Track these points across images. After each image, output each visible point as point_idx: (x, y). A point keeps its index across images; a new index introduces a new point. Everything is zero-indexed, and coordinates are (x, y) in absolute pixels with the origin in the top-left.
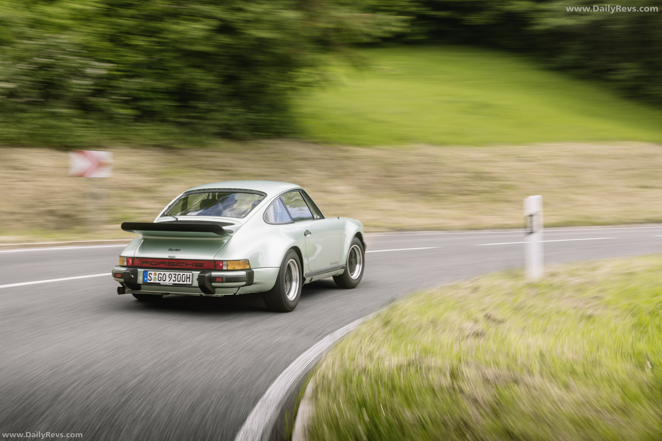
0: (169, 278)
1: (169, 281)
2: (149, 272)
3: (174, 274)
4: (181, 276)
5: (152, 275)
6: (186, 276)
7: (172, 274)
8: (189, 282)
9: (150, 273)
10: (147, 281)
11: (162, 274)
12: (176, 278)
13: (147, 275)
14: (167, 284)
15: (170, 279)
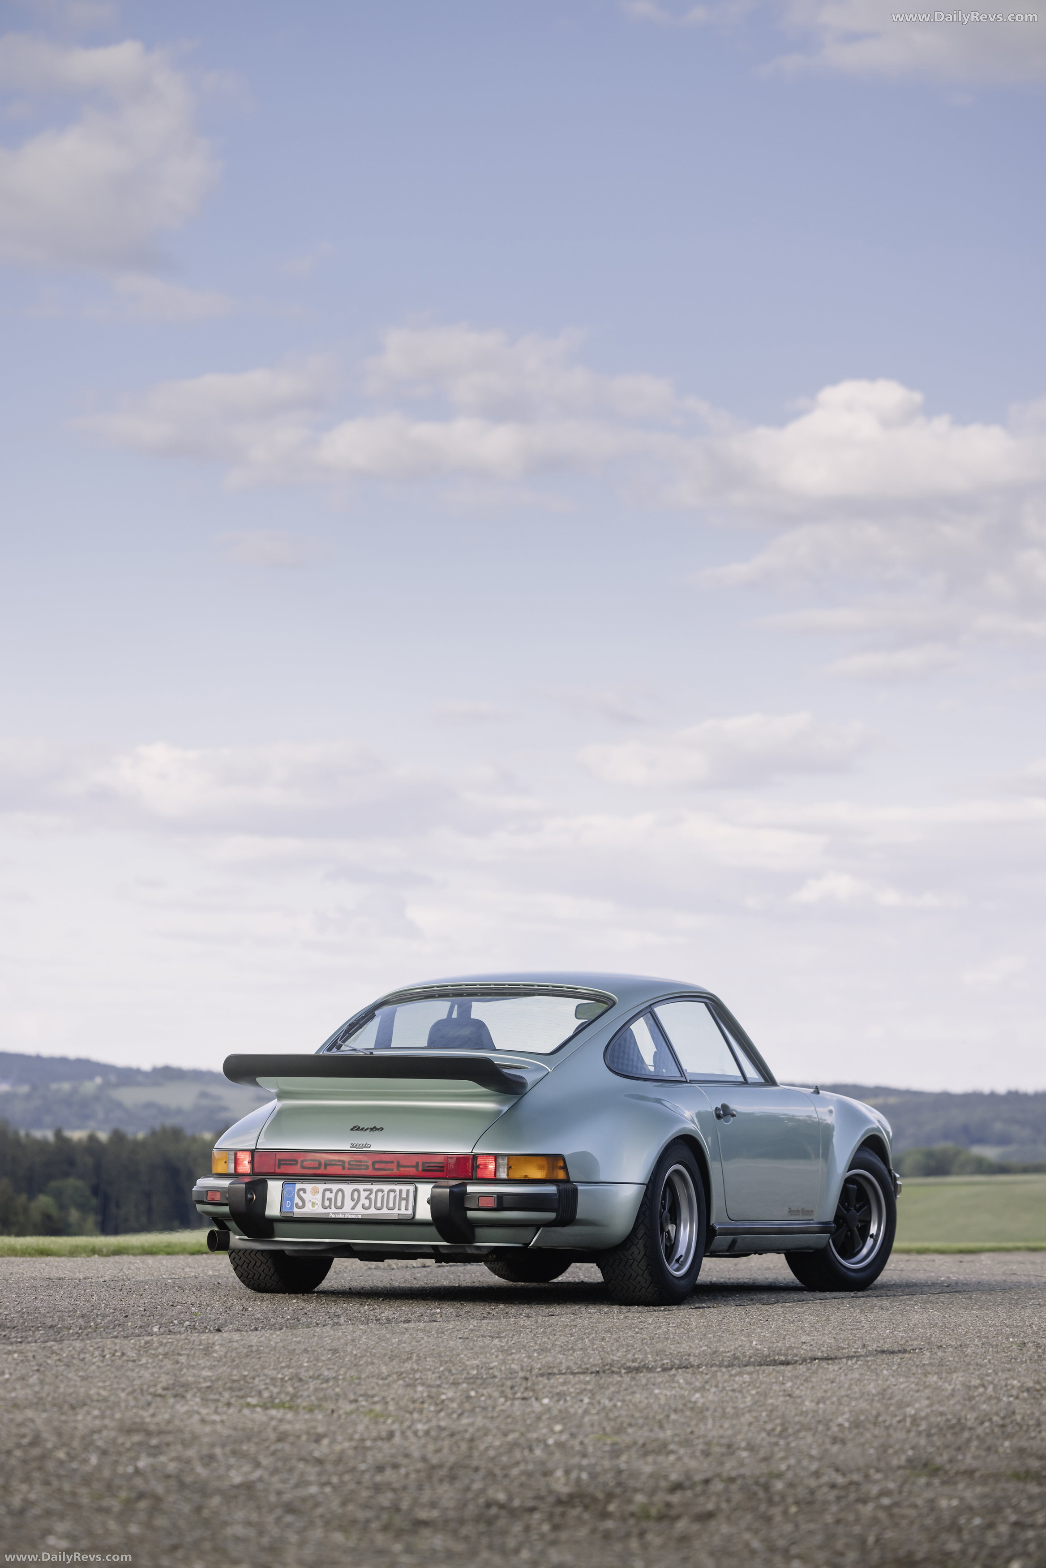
0: (353, 1200)
1: (353, 1209)
2: (298, 1187)
3: (364, 1190)
4: (386, 1193)
5: (305, 1194)
6: (398, 1193)
7: (362, 1193)
8: (407, 1209)
9: (300, 1190)
10: (293, 1209)
11: (334, 1192)
12: (370, 1200)
13: (294, 1194)
14: (347, 1216)
15: (354, 1203)
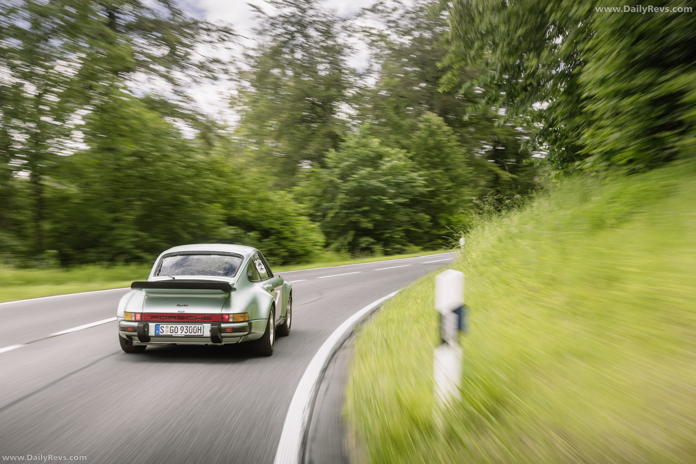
0: (181, 330)
1: (181, 333)
2: (161, 326)
3: (185, 326)
4: (193, 327)
5: (163, 328)
6: (197, 327)
8: (201, 333)
10: (159, 333)
11: (174, 327)
12: (187, 330)
13: (159, 328)
14: (179, 335)
